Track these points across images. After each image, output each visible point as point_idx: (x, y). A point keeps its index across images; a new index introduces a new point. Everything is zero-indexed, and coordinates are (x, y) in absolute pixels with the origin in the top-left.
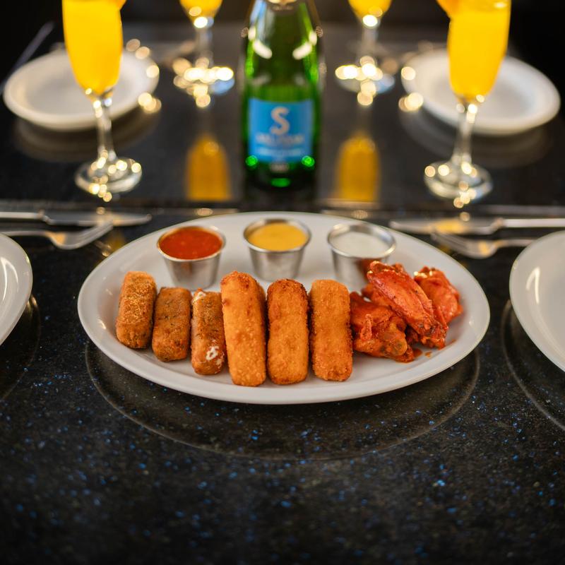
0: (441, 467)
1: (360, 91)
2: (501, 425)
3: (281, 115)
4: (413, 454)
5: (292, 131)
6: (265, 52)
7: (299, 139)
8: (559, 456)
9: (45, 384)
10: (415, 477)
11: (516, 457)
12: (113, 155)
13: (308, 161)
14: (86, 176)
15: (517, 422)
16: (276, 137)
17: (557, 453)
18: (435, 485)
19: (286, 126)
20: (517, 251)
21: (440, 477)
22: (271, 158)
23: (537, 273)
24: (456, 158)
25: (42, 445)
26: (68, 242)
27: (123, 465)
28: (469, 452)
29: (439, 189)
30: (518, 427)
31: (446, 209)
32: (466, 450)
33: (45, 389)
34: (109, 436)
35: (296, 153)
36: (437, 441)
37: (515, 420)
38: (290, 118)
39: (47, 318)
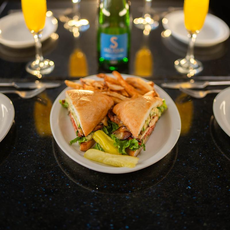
0: (189, 181)
1: (144, 29)
2: (212, 164)
3: (115, 40)
4: (177, 176)
5: (119, 47)
6: (107, 13)
7: (122, 50)
9: (23, 153)
10: (179, 185)
11: (219, 177)
12: (42, 58)
13: (125, 60)
14: (30, 68)
15: (218, 163)
16: (112, 49)
18: (187, 188)
19: (116, 45)
20: (215, 95)
21: (189, 185)
22: (110, 59)
23: (224, 103)
24: (188, 57)
25: (25, 178)
26: (26, 95)
29: (181, 70)
30: (219, 165)
31: (184, 78)
32: (199, 174)
33: (24, 156)
34: (53, 173)
35: (121, 56)
36: (187, 171)
37: (217, 162)
38: (118, 41)
39: (21, 127)
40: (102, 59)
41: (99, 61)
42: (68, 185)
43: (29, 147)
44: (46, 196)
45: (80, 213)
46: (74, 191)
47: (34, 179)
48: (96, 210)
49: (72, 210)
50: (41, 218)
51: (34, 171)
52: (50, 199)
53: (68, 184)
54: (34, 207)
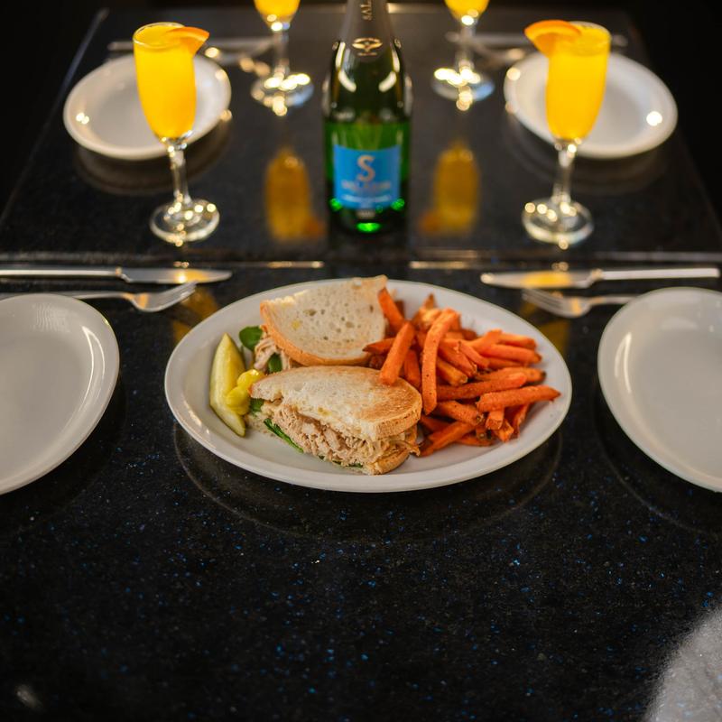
0: (518, 547)
2: (578, 503)
3: (366, 162)
4: (492, 533)
5: (378, 178)
7: (386, 185)
8: (632, 535)
9: (140, 464)
10: (493, 556)
11: (590, 536)
12: (188, 200)
15: (595, 500)
16: (362, 184)
17: (630, 532)
18: (512, 564)
19: (372, 173)
20: (613, 310)
21: (516, 557)
22: (357, 204)
23: (628, 339)
24: (555, 199)
25: (142, 527)
26: (150, 303)
27: (220, 547)
28: (545, 532)
29: (538, 233)
30: (595, 506)
33: (140, 470)
35: (384, 199)
36: (516, 521)
37: (592, 499)
38: (376, 165)
39: (135, 392)
40: (336, 204)
41: (329, 208)
42: (239, 548)
43: (153, 447)
44: (188, 574)
45: (264, 619)
46: (253, 565)
47: (163, 531)
48: (298, 614)
49: (246, 612)
50: (176, 628)
51: (164, 511)
52: (198, 584)
53: (240, 545)
54: (160, 603)
